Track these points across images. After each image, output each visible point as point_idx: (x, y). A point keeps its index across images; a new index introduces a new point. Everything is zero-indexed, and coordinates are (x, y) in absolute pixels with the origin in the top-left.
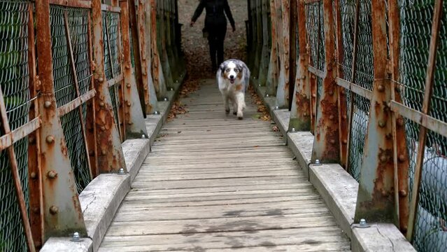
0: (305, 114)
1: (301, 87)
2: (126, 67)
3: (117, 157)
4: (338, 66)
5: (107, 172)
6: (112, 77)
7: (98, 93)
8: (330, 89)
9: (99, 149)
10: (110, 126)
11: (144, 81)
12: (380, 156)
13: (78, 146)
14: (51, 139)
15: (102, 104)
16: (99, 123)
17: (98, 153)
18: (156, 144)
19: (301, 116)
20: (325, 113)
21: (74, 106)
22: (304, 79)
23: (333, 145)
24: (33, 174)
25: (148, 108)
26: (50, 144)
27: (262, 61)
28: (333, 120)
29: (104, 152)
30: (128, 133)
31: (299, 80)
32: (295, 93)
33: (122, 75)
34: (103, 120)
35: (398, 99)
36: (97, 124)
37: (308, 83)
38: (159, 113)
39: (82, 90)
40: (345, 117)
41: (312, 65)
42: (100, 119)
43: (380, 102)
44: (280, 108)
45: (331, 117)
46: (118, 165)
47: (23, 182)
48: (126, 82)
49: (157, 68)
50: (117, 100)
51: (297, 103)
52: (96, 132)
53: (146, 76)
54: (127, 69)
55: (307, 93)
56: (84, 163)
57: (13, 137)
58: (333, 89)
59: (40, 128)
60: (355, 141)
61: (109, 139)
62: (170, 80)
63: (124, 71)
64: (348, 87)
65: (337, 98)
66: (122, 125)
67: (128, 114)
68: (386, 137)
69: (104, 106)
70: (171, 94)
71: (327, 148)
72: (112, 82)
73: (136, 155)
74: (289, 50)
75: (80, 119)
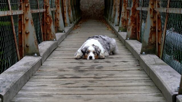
0: (125, 25)
1: (123, 15)
2: (58, 6)
3: (53, 35)
4: (137, 3)
5: (49, 40)
6: (52, 8)
7: (46, 11)
8: (134, 12)
9: (46, 32)
10: (51, 23)
11: (65, 14)
12: (151, 29)
13: (38, 29)
14: (27, 18)
15: (48, 15)
16: (46, 21)
17: (46, 33)
18: (68, 36)
19: (123, 26)
20: (132, 21)
21: (37, 11)
22: (125, 12)
23: (134, 33)
24: (20, 32)
25: (66, 24)
26: (27, 20)
27: (110, 11)
28: (135, 23)
29: (48, 33)
30: (58, 30)
31: (123, 13)
32: (121, 17)
33: (56, 8)
34: (48, 21)
35: (159, 7)
36: (46, 22)
37: (126, 14)
38: (70, 26)
39: (40, 8)
40: (139, 22)
41: (128, 6)
42: (47, 20)
43: (152, 9)
44: (116, 26)
45: (134, 22)
46: (53, 38)
47: (16, 32)
48: (58, 11)
49: (70, 11)
50: (54, 18)
51: (122, 21)
52: (45, 25)
53: (65, 12)
54: (58, 7)
55: (126, 17)
56: (41, 36)
57: (13, 12)
58: (135, 12)
59: (23, 14)
60: (142, 30)
61: (50, 28)
62: (75, 17)
63: (57, 7)
64: (140, 9)
65: (136, 15)
66: (56, 27)
67: (58, 23)
68: (154, 22)
69: (49, 16)
70: (75, 22)
71: (132, 34)
72: (52, 9)
73: (60, 36)
74: (119, 4)
75: (39, 19)
